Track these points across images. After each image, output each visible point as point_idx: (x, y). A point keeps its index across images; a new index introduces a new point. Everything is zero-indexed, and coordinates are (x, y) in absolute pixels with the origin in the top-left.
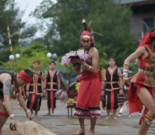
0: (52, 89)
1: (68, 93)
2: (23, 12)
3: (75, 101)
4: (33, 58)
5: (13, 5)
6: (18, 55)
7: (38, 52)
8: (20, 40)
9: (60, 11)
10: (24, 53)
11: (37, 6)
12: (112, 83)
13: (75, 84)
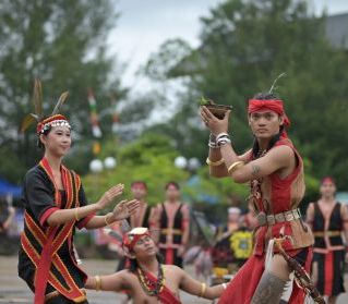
0: (169, 244)
1: (214, 254)
2: (125, 66)
3: (230, 273)
4: (143, 168)
5: (102, 50)
6: (110, 162)
7: (156, 154)
8: (116, 128)
9: (204, 64)
10: (126, 157)
11: (152, 54)
12: (327, 235)
13: (229, 237)
